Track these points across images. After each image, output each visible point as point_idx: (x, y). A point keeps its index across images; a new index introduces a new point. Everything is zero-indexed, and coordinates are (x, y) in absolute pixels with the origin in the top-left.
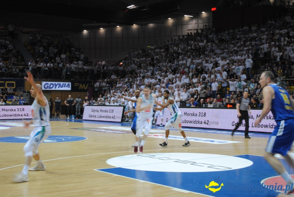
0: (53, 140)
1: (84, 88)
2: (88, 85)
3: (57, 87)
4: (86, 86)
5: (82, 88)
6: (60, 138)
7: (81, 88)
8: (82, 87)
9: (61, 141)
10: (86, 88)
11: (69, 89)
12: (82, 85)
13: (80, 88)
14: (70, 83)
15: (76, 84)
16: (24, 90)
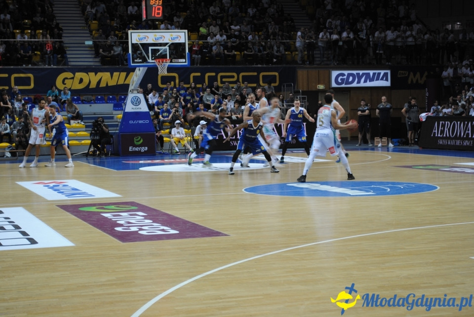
0: (367, 191)
1: (417, 81)
2: (426, 74)
3: (363, 80)
4: (421, 76)
5: (414, 82)
6: (381, 187)
7: (412, 81)
8: (412, 78)
9: (384, 192)
10: (422, 82)
11: (387, 84)
12: (415, 75)
13: (409, 82)
14: (389, 72)
15: (401, 74)
16: (296, 89)
